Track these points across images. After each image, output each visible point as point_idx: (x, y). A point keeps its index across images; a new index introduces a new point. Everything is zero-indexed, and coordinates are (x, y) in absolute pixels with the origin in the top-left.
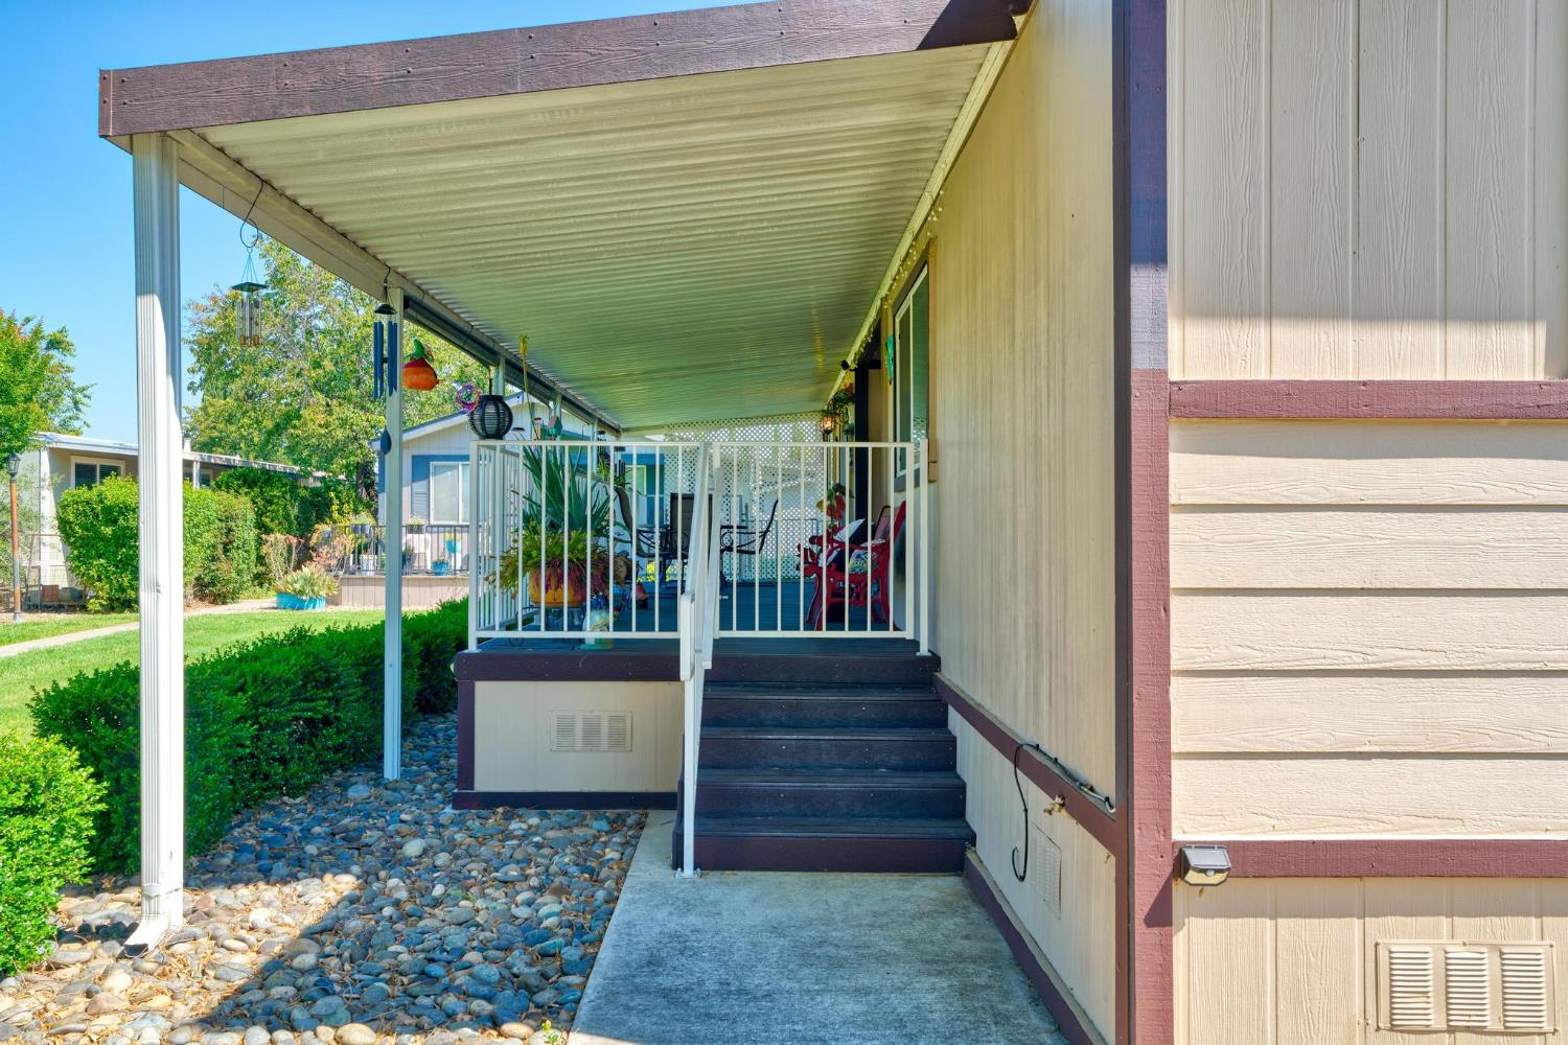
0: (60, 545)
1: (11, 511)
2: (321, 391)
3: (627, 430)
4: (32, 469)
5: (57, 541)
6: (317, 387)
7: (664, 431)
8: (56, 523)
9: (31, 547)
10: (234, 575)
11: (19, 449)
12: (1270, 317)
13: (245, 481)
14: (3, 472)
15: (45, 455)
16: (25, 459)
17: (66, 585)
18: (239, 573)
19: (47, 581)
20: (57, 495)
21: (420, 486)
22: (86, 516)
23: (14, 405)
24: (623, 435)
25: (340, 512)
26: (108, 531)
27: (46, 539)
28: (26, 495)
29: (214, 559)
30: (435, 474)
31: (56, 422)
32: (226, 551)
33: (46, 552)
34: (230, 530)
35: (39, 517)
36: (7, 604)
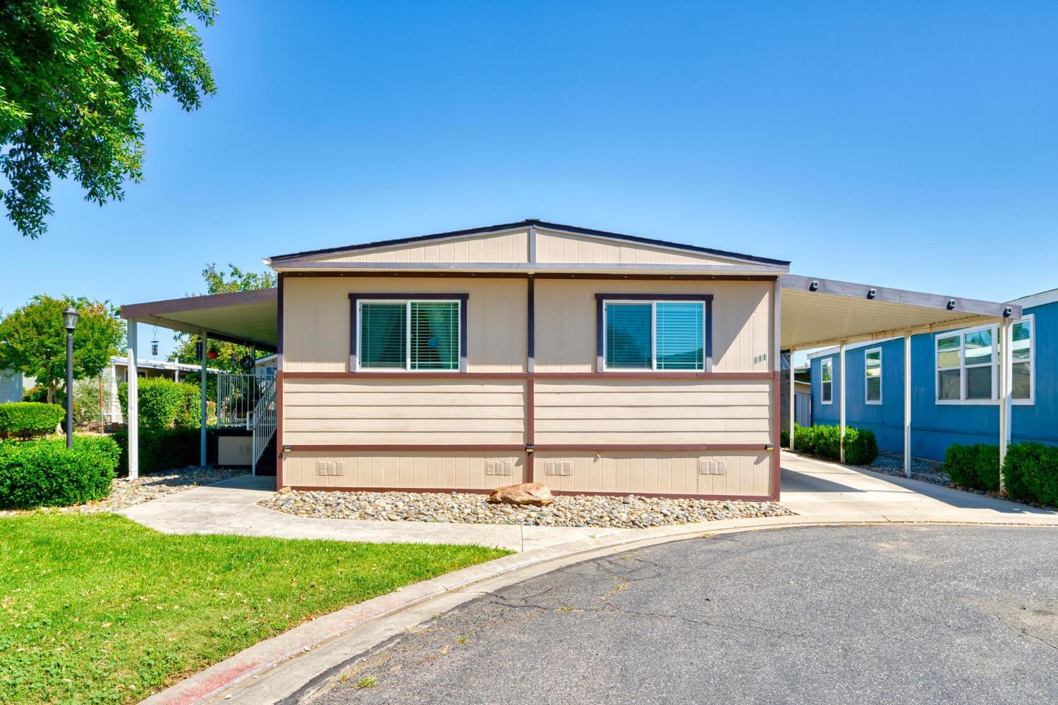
0: (120, 406)
1: (100, 392)
4: (108, 374)
5: (118, 404)
8: (118, 397)
9: (107, 406)
10: (191, 419)
11: (103, 367)
12: (301, 361)
14: (97, 376)
15: (113, 369)
16: (105, 370)
17: (122, 422)
18: (193, 418)
19: (114, 421)
20: (118, 385)
23: (101, 349)
27: (113, 403)
28: (106, 385)
29: (183, 412)
31: (119, 349)
32: (188, 408)
33: (114, 409)
34: (189, 400)
35: (110, 394)
36: (98, 430)
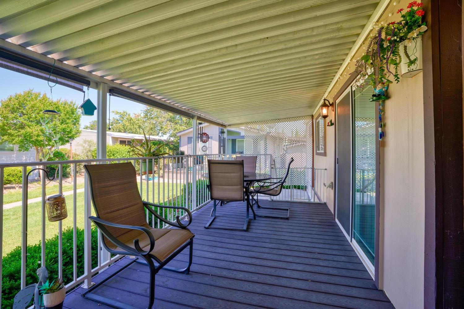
7: (244, 125)
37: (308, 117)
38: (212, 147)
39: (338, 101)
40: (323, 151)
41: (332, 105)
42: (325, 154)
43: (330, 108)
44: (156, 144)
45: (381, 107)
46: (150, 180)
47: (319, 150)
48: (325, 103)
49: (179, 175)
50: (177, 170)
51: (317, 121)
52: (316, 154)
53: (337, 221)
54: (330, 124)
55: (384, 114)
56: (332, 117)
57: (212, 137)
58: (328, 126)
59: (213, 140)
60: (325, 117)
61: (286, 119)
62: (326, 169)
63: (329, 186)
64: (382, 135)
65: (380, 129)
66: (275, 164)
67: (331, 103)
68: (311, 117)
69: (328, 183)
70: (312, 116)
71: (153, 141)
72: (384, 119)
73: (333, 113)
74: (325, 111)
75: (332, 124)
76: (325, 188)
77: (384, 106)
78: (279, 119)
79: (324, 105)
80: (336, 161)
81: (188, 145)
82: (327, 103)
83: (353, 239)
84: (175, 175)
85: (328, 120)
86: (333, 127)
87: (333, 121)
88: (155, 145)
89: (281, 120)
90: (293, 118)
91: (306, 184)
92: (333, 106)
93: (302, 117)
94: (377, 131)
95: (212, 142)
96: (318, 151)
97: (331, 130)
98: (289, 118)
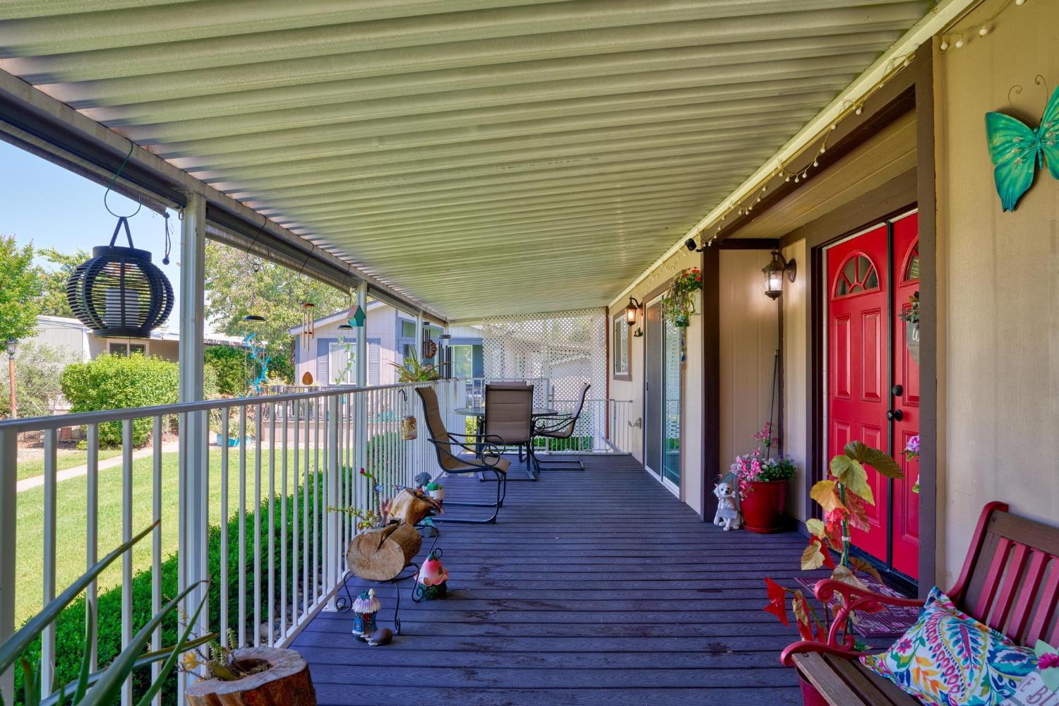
2: (263, 296)
3: (453, 321)
6: (261, 294)
7: (482, 322)
13: (216, 354)
14: (5, 353)
21: (322, 359)
22: (79, 381)
24: (450, 325)
25: (269, 376)
26: (93, 392)
30: (332, 351)
37: (599, 310)
38: (378, 364)
39: (649, 304)
40: (626, 373)
41: (640, 306)
42: (629, 378)
43: (638, 310)
44: (222, 356)
45: (683, 333)
46: (232, 446)
47: (619, 370)
48: (631, 303)
49: (302, 432)
50: (299, 419)
51: (616, 321)
52: (614, 379)
53: (647, 468)
54: (637, 334)
55: (685, 339)
56: (640, 324)
57: (379, 339)
58: (635, 336)
59: (383, 347)
60: (631, 323)
61: (561, 313)
62: (631, 401)
63: (636, 424)
64: (684, 358)
65: (682, 353)
66: (553, 395)
67: (639, 304)
68: (604, 310)
69: (634, 421)
70: (607, 310)
71: (214, 347)
72: (686, 343)
73: (642, 317)
74: (631, 315)
75: (640, 334)
76: (630, 428)
77: (685, 331)
78: (547, 313)
79: (631, 307)
80: (646, 387)
81: (319, 358)
82: (634, 302)
83: (664, 477)
84: (291, 432)
85: (634, 328)
86: (642, 338)
87: (642, 330)
88: (219, 358)
89: (551, 315)
90: (573, 310)
91: (591, 435)
92: (642, 308)
93: (589, 309)
94: (680, 354)
95: (379, 350)
96: (617, 374)
97: (638, 343)
98: (567, 311)
